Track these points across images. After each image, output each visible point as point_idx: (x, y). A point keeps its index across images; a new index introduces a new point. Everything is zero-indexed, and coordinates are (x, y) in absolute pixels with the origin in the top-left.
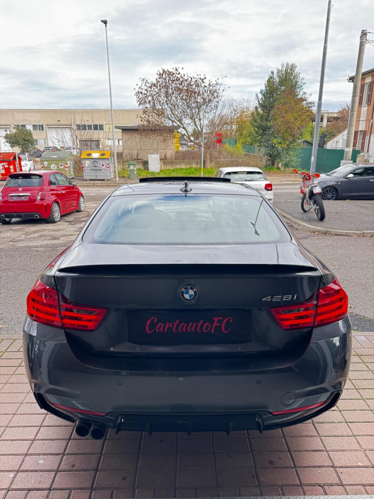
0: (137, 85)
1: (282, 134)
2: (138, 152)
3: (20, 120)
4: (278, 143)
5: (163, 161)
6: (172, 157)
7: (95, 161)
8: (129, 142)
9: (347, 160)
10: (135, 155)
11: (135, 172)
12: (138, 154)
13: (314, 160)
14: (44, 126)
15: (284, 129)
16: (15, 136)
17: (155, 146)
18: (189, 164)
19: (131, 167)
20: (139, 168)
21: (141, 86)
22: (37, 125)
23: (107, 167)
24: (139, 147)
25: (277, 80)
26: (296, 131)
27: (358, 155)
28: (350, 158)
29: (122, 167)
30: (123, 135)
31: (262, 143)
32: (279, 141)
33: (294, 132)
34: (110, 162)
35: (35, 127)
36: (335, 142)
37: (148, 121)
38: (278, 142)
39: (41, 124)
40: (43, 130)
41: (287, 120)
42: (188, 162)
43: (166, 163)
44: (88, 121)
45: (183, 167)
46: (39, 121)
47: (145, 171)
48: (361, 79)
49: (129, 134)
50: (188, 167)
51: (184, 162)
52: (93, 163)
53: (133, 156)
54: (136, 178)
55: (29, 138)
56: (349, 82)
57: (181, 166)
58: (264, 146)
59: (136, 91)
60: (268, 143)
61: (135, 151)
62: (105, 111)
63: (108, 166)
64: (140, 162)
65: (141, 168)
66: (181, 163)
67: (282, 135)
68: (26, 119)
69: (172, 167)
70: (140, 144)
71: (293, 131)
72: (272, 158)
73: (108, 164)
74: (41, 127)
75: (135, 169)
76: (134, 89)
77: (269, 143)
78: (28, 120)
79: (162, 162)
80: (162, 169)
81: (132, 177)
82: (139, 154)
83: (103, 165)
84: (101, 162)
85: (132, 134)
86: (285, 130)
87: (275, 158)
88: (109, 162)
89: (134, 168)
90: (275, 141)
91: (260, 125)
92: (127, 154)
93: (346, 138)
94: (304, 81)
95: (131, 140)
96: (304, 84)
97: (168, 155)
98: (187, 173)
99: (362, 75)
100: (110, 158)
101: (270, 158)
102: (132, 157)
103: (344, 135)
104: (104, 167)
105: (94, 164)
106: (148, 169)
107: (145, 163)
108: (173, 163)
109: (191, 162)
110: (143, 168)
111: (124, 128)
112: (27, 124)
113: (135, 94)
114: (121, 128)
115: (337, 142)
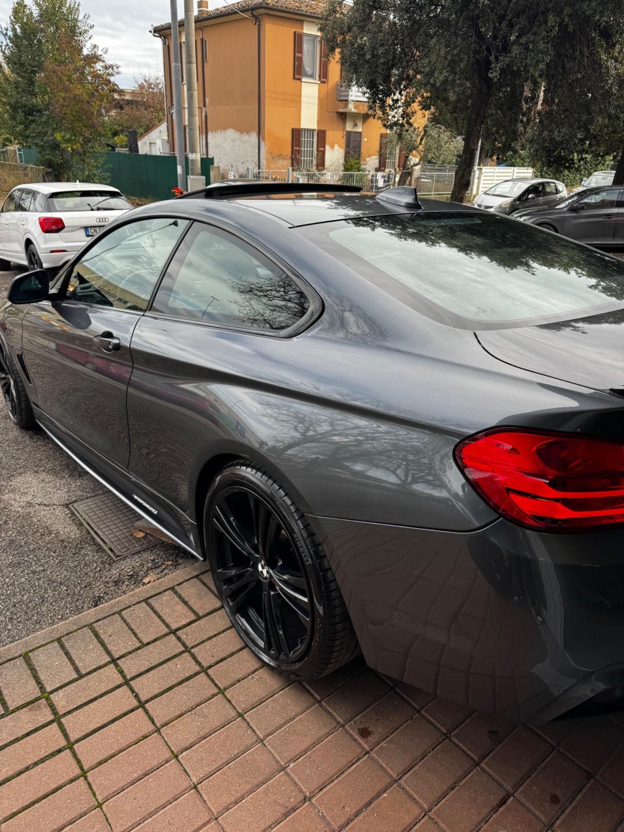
1: (70, 124)
4: (65, 141)
9: (195, 175)
13: (183, 172)
15: (71, 114)
25: (36, 12)
26: (96, 119)
27: (211, 166)
28: (200, 171)
31: (30, 140)
32: (68, 136)
33: (92, 120)
36: (148, 144)
38: (66, 138)
41: (75, 96)
48: (195, 29)
56: (154, 36)
58: (37, 145)
60: (42, 140)
67: (70, 126)
71: (90, 119)
72: (54, 170)
77: (45, 138)
86: (74, 116)
87: (61, 171)
90: (58, 136)
91: (17, 102)
93: (165, 137)
94: (90, 22)
96: (92, 27)
99: (196, 22)
101: (50, 170)
103: (160, 132)
115: (150, 143)
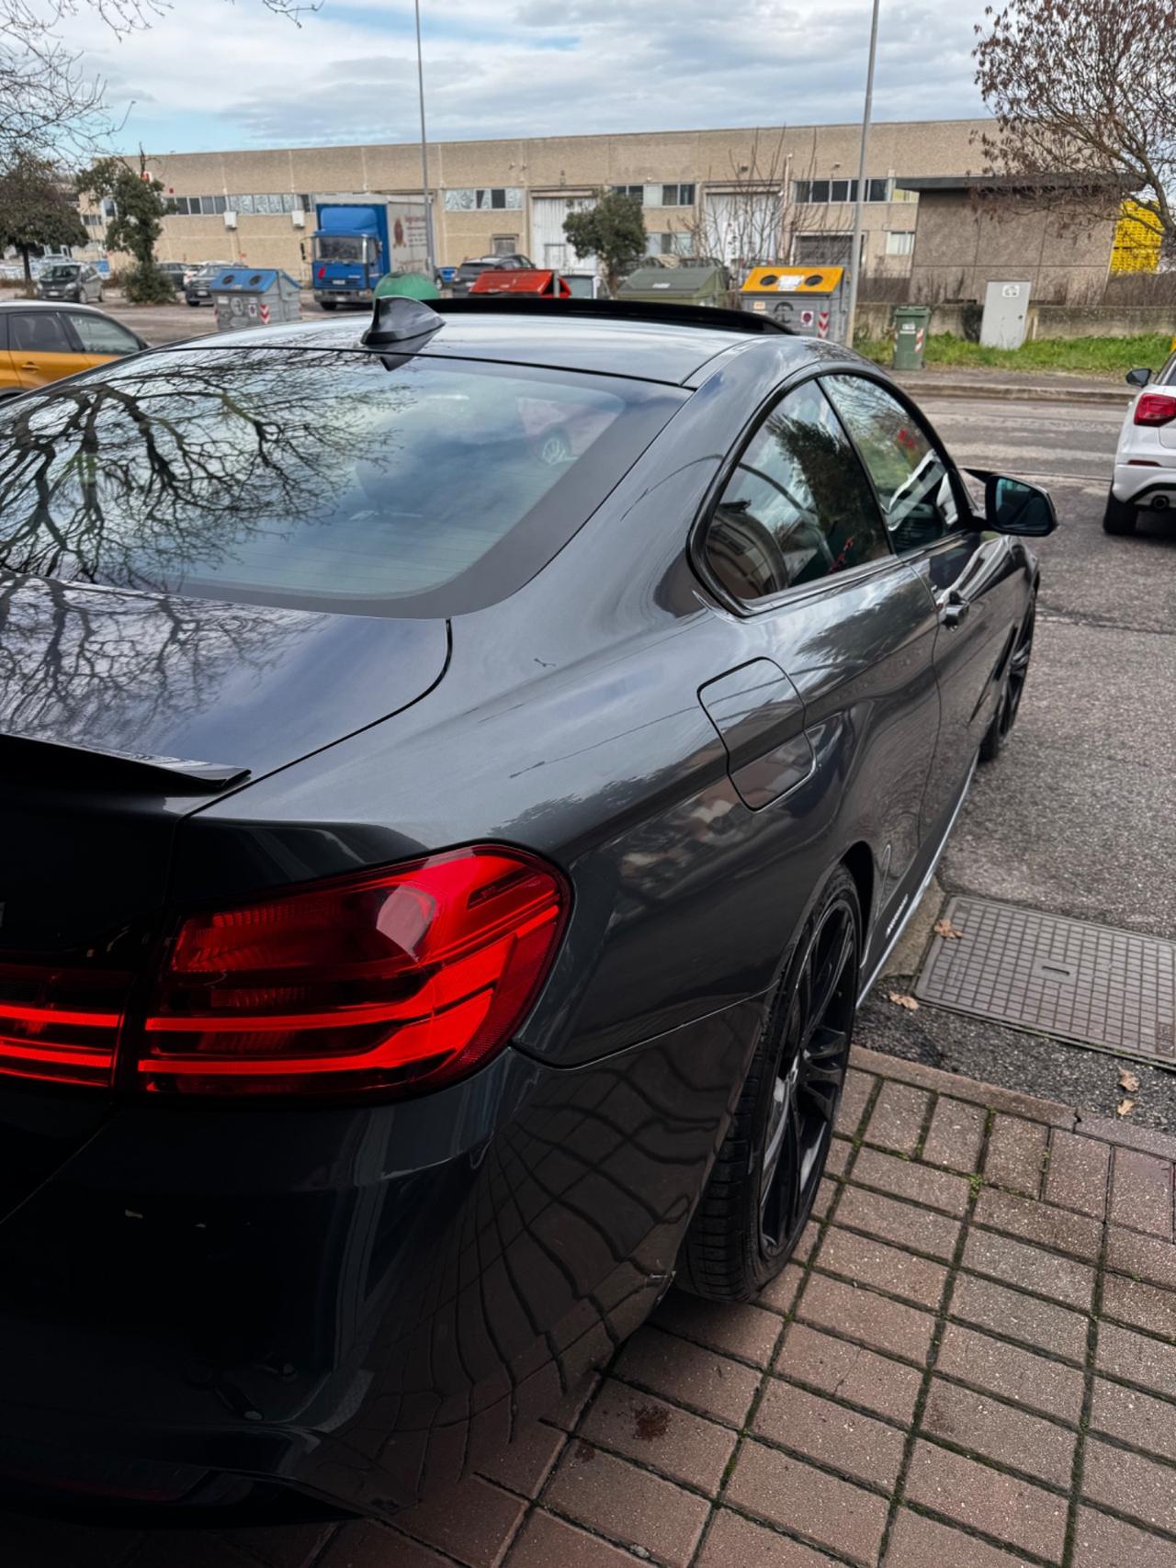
0: (988, 10)
2: (963, 274)
3: (631, 168)
5: (1041, 310)
6: (1089, 295)
7: (784, 304)
8: (938, 240)
10: (952, 285)
11: (918, 347)
12: (961, 283)
14: (698, 187)
16: (592, 222)
17: (1031, 254)
18: (1145, 322)
19: (906, 327)
20: (948, 334)
21: (1006, 13)
22: (675, 187)
23: (821, 324)
24: (970, 259)
29: (886, 327)
30: (922, 210)
34: (835, 308)
35: (669, 190)
37: (1020, 155)
39: (688, 180)
40: (691, 201)
42: (1142, 314)
43: (1053, 319)
44: (837, 166)
45: (1118, 331)
46: (683, 172)
47: (966, 343)
49: (942, 210)
50: (1137, 333)
51: (1126, 316)
52: (776, 310)
53: (942, 291)
54: (919, 366)
55: (633, 226)
57: (1111, 327)
59: (985, 36)
61: (954, 269)
62: (900, 130)
63: (824, 321)
64: (953, 311)
65: (953, 333)
66: (1112, 316)
68: (647, 165)
69: (1071, 333)
70: (977, 246)
73: (825, 315)
74: (688, 193)
75: (919, 335)
76: (977, 28)
78: (651, 170)
79: (1036, 312)
80: (1034, 337)
81: (904, 365)
82: (968, 281)
83: (807, 317)
84: (803, 308)
85: (953, 209)
88: (831, 306)
89: (917, 330)
92: (922, 283)
95: (946, 230)
97: (1076, 288)
98: (1123, 357)
100: (837, 294)
102: (938, 293)
104: (811, 323)
105: (780, 313)
106: (978, 339)
107: (972, 316)
108: (1078, 317)
109: (1154, 313)
110: (961, 333)
111: (926, 186)
112: (648, 182)
113: (975, 47)
114: (919, 186)
